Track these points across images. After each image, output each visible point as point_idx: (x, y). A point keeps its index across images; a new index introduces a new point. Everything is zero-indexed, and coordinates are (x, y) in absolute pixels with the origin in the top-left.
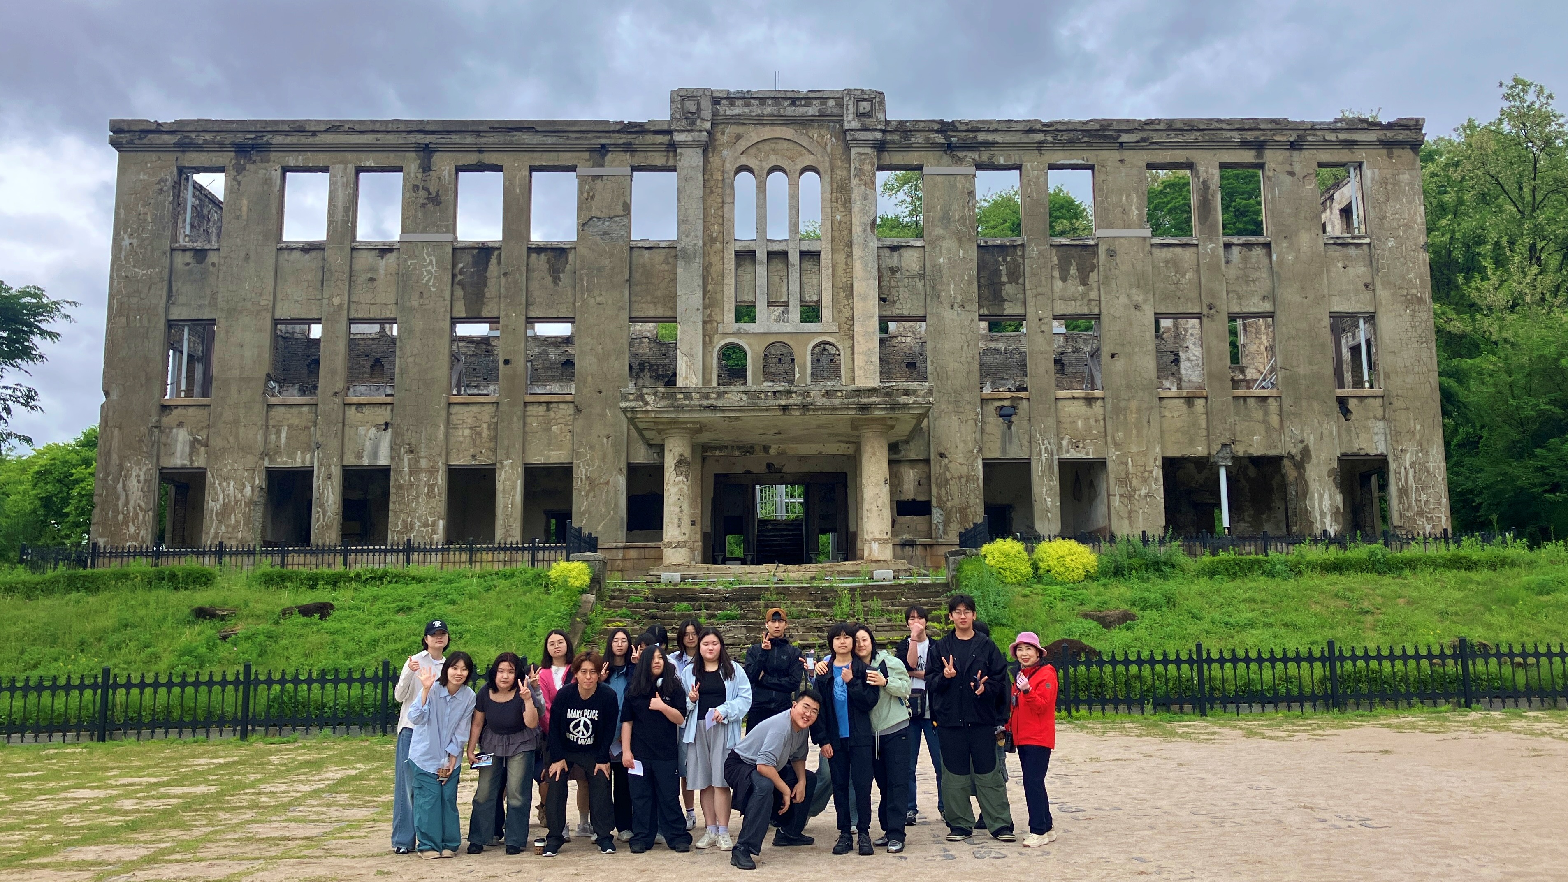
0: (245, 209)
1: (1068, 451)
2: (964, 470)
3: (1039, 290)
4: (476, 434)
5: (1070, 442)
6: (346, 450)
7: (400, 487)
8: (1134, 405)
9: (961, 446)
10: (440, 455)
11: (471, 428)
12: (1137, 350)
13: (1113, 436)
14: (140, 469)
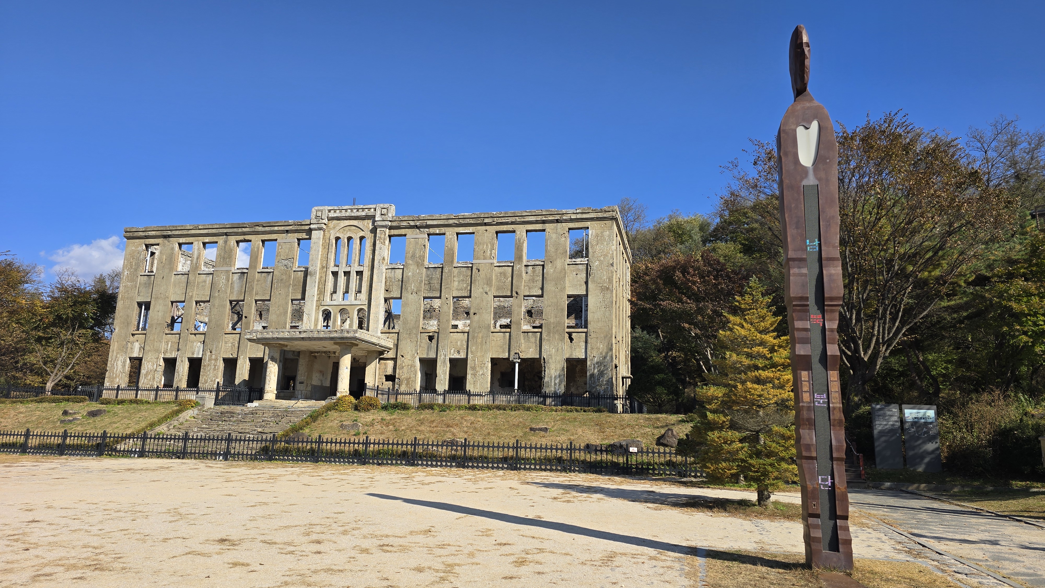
0: (164, 260)
1: (453, 355)
2: (410, 362)
3: (447, 286)
4: (233, 345)
5: (455, 351)
7: (205, 366)
9: (410, 352)
10: (220, 354)
12: (484, 311)
13: (470, 350)
14: (121, 358)
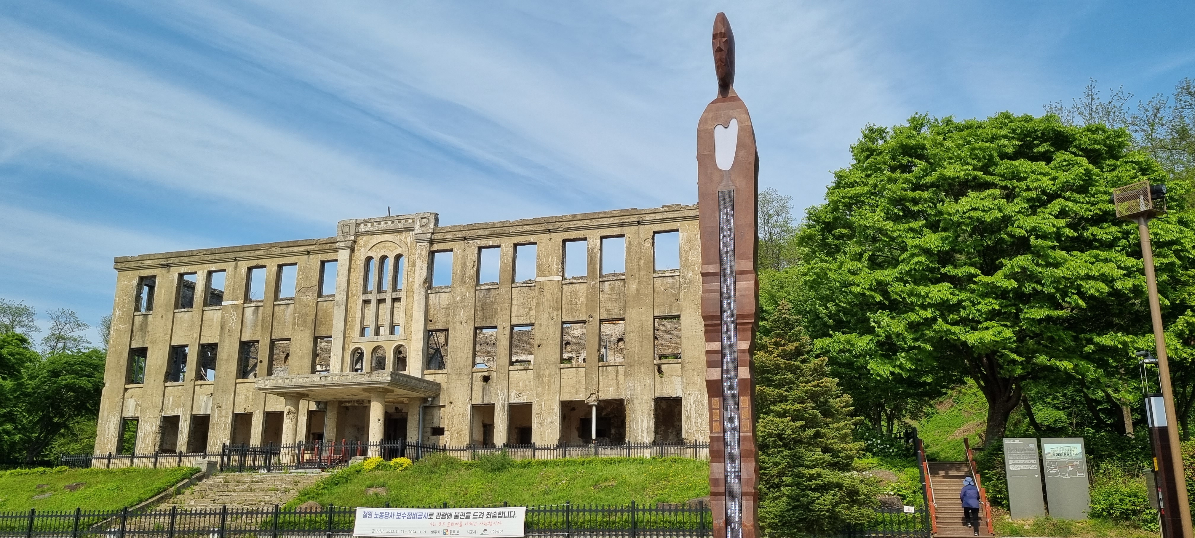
1: (514, 399)
2: (461, 411)
3: (504, 312)
4: (247, 397)
6: (194, 407)
8: (547, 373)
9: (461, 398)
11: (244, 395)
12: (551, 342)
13: (535, 390)
14: (114, 418)
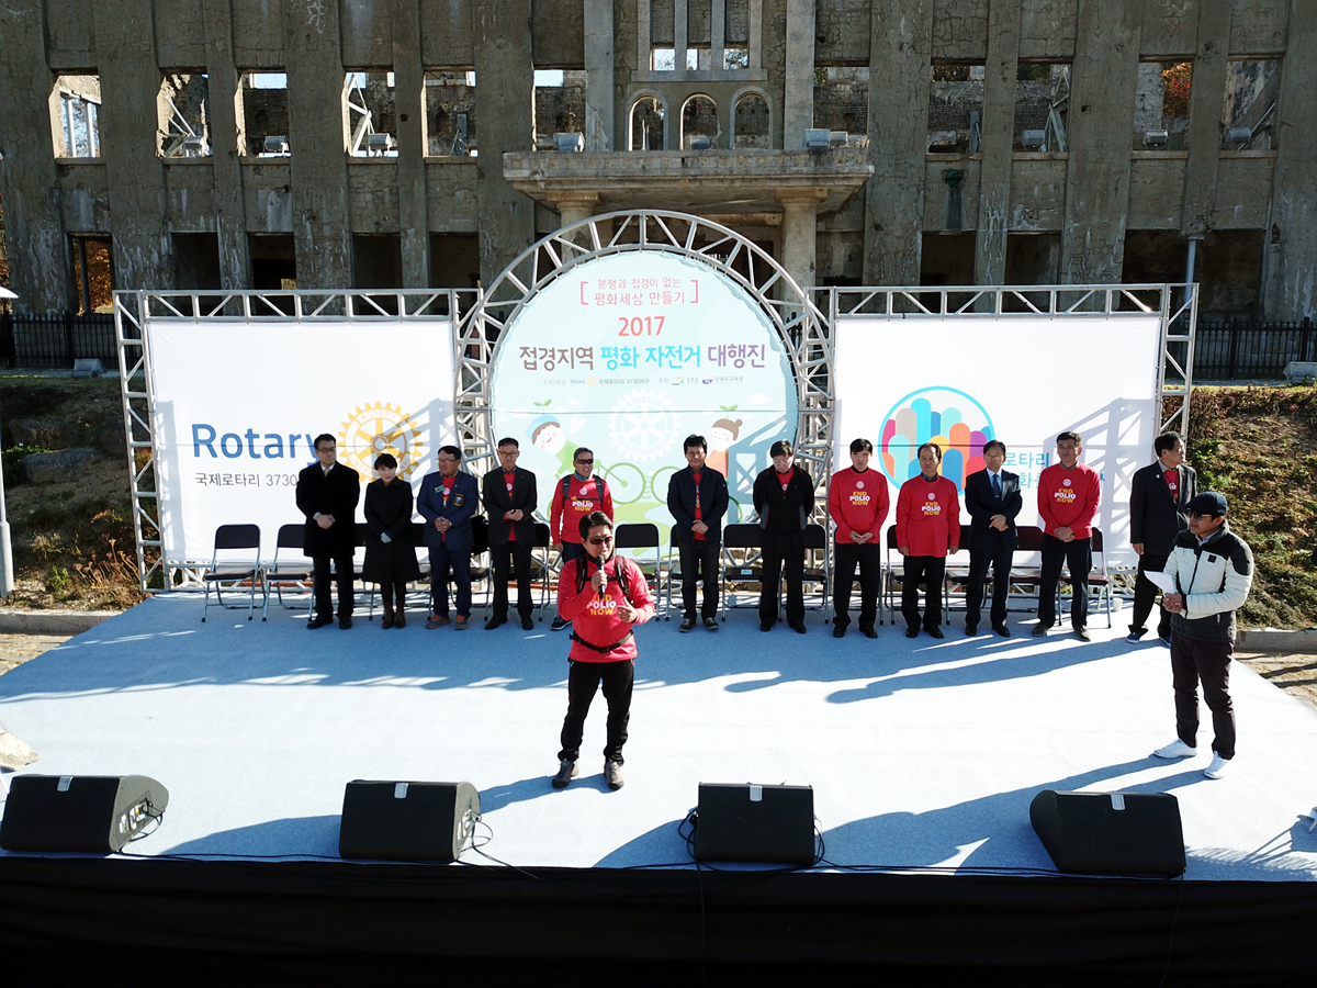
1: (1019, 223)
2: (901, 245)
3: (1005, 26)
4: (378, 199)
5: (1023, 212)
6: (248, 215)
7: (305, 255)
8: (1101, 169)
9: (900, 217)
10: (342, 222)
11: (371, 192)
12: (1114, 100)
13: (1073, 206)
14: (47, 233)
